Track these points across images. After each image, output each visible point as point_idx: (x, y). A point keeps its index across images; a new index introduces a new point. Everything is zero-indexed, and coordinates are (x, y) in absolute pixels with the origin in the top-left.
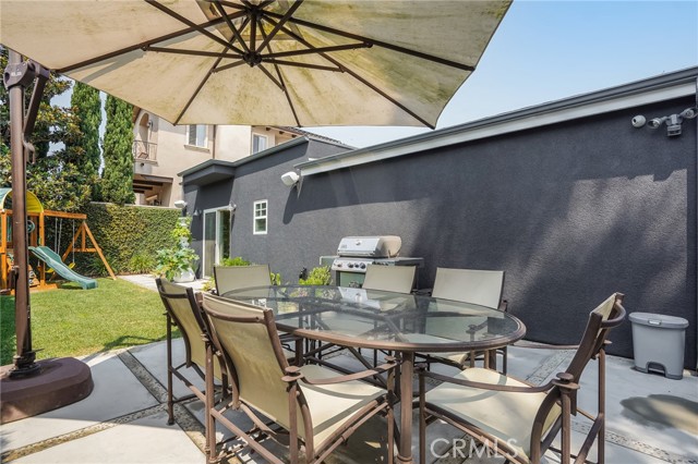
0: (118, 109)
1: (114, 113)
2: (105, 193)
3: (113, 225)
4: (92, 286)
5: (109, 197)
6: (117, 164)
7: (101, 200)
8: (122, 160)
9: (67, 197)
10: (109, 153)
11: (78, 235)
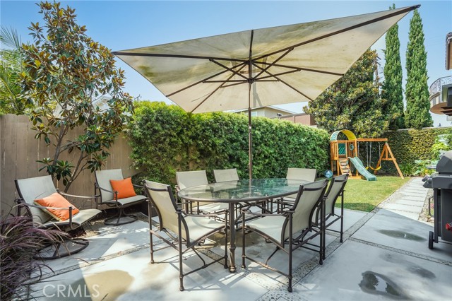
0: (413, 64)
1: (411, 68)
2: (407, 123)
3: (413, 143)
4: (374, 179)
5: (410, 124)
6: (413, 102)
7: (405, 128)
8: (417, 98)
9: (372, 130)
10: (408, 96)
11: (383, 152)
